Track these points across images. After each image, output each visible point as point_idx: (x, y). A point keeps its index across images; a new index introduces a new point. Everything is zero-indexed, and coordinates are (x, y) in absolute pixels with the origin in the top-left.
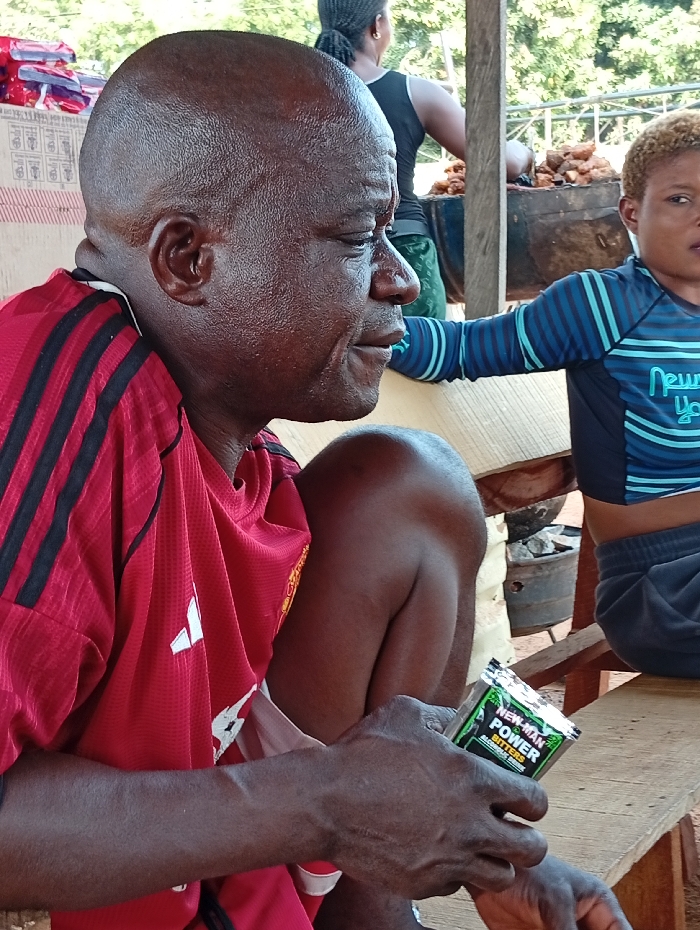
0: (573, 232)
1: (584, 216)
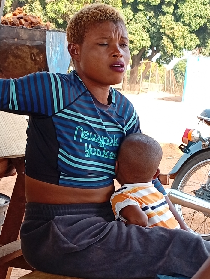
0: (20, 49)
1: (26, 43)
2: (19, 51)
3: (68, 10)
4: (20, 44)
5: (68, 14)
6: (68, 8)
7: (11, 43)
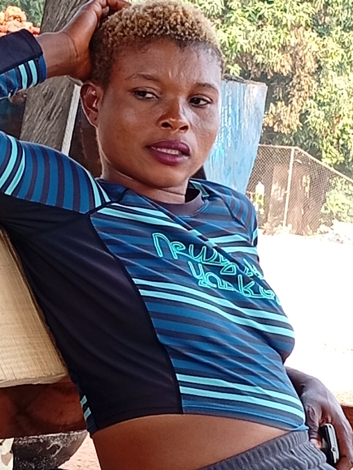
3: (252, 44)
5: (253, 54)
6: (253, 39)
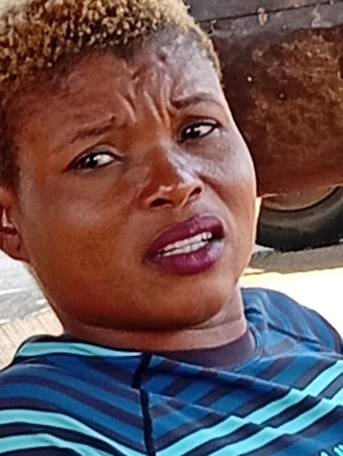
2: (287, 64)
4: (282, 30)
7: (243, 39)
